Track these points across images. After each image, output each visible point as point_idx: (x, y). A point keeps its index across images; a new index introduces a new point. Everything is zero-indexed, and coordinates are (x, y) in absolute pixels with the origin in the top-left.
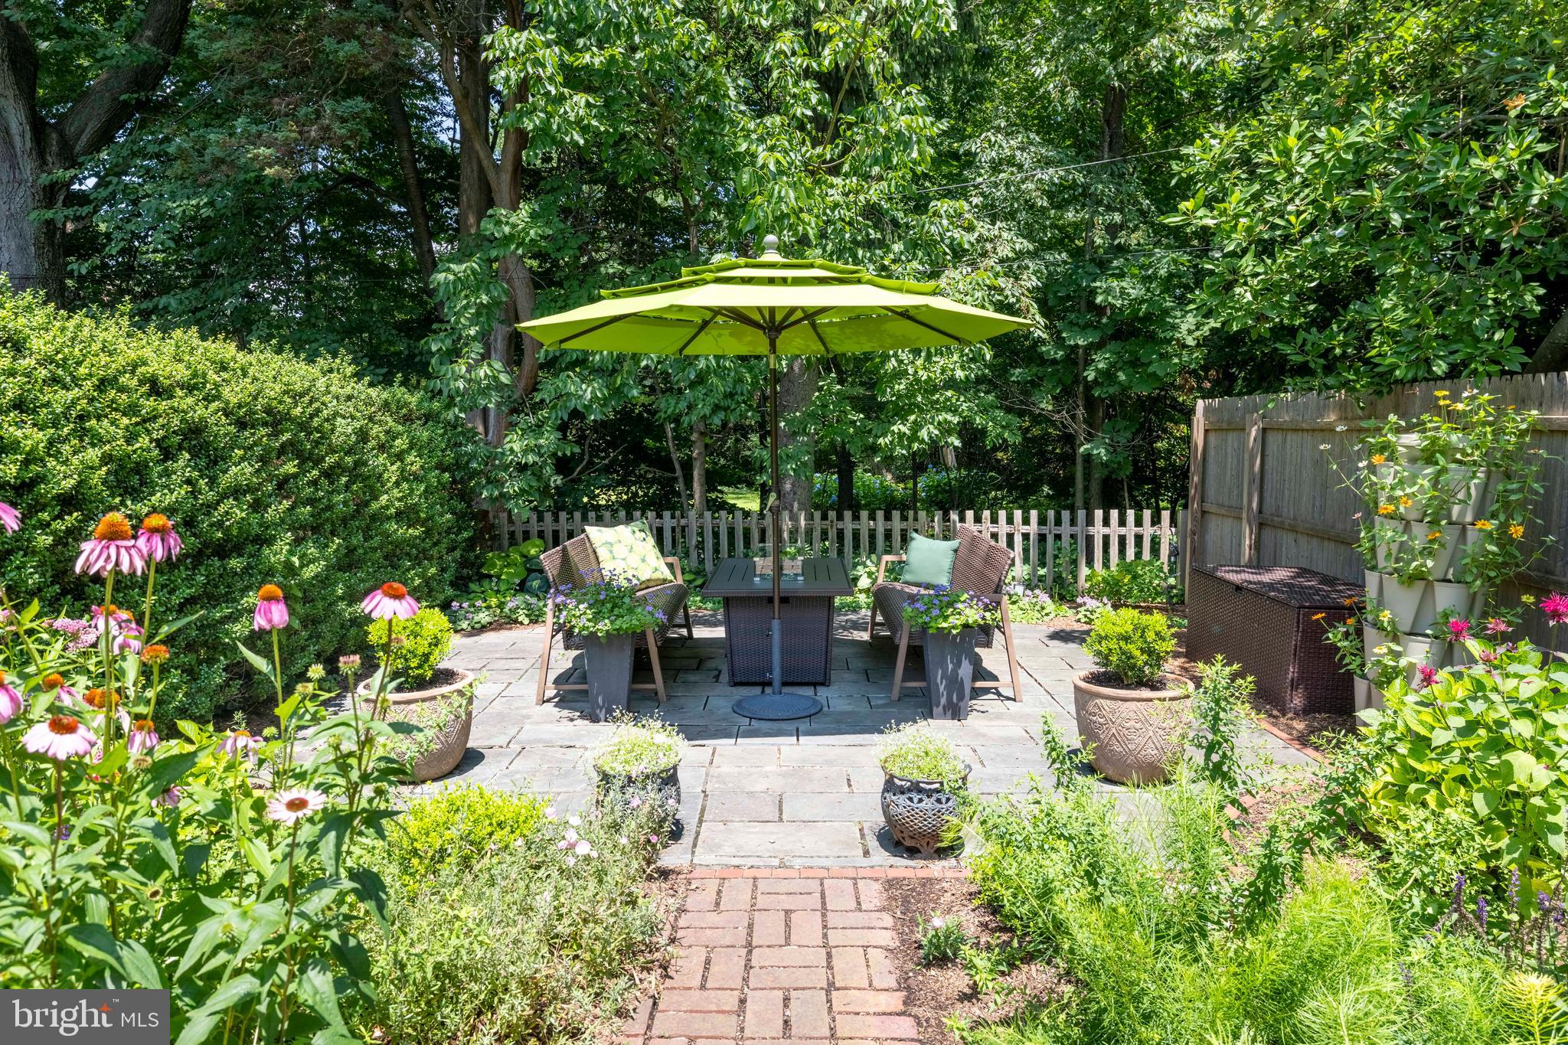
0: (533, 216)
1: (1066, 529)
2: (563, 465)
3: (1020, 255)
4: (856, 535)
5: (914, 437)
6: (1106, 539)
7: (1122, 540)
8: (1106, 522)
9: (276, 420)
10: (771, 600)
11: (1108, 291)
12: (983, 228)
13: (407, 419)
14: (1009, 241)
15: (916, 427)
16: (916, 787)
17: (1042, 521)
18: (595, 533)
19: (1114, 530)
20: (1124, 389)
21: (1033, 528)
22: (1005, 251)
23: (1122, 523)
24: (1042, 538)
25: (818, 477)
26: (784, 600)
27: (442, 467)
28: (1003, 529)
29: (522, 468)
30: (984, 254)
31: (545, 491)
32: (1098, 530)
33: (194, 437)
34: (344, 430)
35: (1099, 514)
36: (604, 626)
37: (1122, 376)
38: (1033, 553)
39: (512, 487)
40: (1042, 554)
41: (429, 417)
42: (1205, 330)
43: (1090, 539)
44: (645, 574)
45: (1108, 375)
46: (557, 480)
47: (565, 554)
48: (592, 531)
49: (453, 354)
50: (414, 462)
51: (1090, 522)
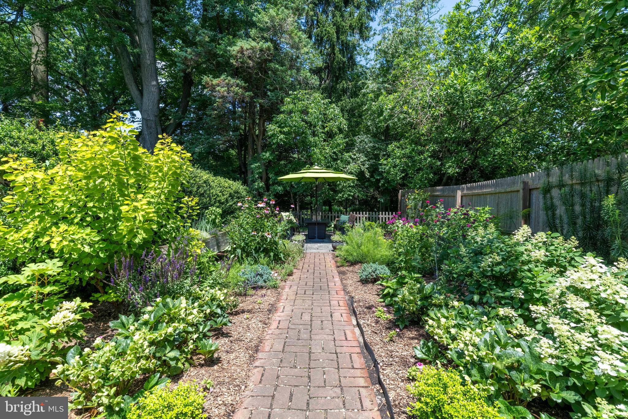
0: (270, 155)
1: (374, 216)
3: (365, 161)
4: (331, 216)
5: (343, 197)
6: (382, 218)
7: (385, 218)
8: (382, 215)
10: (315, 224)
11: (382, 168)
12: (357, 155)
14: (363, 158)
15: (343, 195)
16: (336, 242)
17: (369, 214)
20: (387, 188)
21: (367, 216)
22: (362, 160)
23: (385, 215)
24: (369, 217)
25: (324, 207)
26: (318, 224)
28: (361, 215)
30: (358, 160)
32: (381, 216)
35: (381, 213)
42: (401, 176)
43: (379, 218)
45: (383, 185)
48: (282, 213)
51: (379, 215)
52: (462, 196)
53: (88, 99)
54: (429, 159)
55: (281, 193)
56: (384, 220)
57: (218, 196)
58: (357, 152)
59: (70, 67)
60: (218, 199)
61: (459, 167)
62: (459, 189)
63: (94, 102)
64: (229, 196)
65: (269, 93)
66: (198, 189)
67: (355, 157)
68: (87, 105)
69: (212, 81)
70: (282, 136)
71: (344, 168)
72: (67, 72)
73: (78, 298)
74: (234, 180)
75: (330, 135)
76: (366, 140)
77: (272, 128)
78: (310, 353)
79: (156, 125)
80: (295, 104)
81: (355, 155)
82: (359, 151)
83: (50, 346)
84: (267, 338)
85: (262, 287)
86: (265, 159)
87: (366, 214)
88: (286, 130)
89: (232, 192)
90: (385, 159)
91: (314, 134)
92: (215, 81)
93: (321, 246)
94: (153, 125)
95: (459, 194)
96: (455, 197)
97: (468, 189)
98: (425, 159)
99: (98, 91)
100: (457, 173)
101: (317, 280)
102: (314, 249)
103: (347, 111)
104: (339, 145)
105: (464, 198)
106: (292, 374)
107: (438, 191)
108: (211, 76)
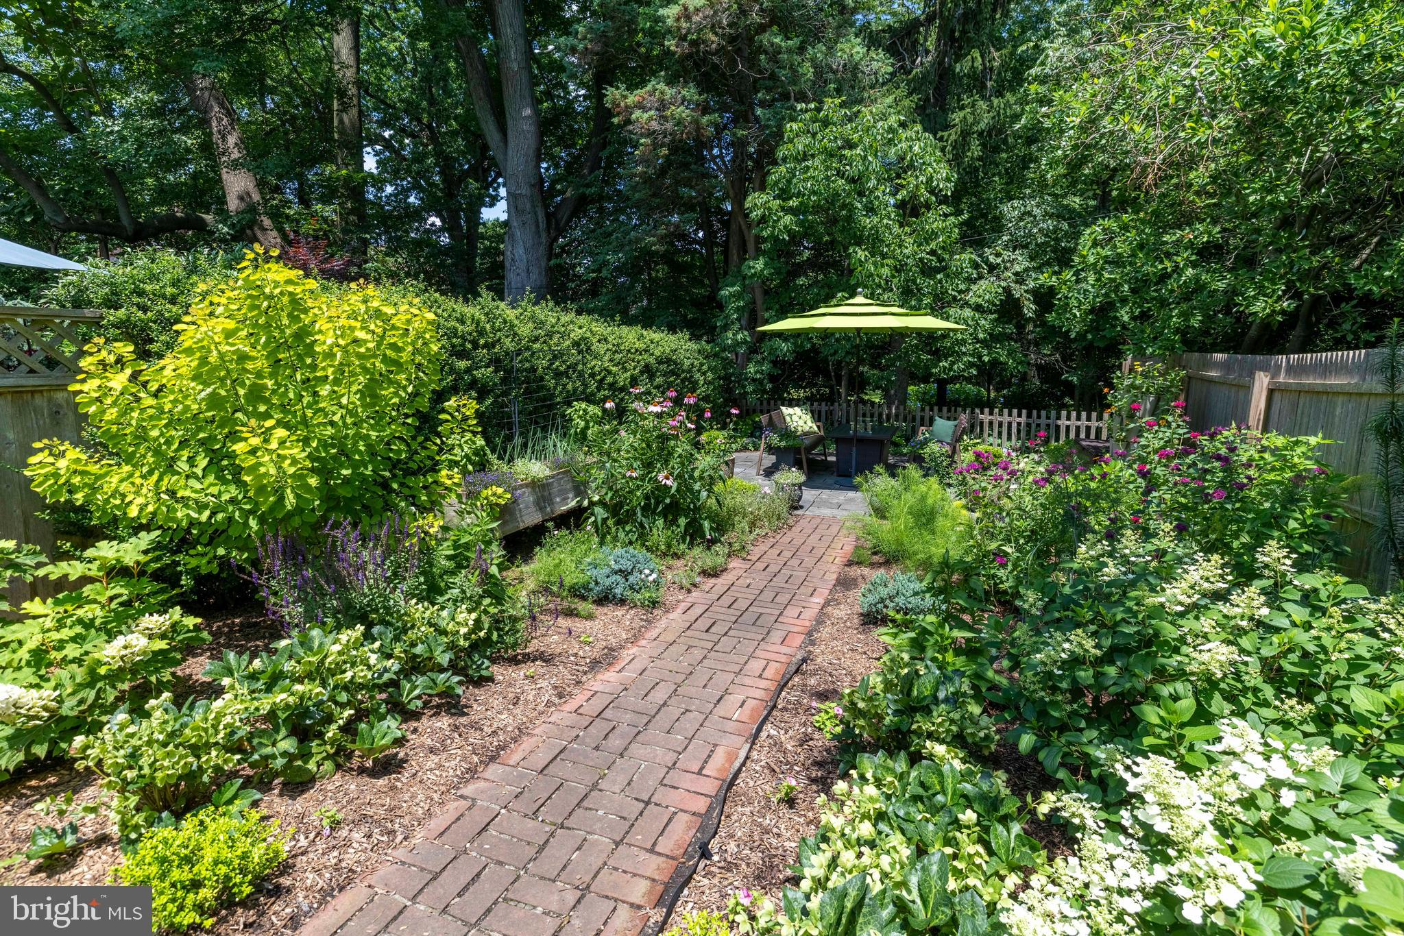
0: (766, 264)
1: (1043, 421)
2: (772, 378)
3: (1026, 270)
6: (1068, 427)
7: (1078, 428)
8: (1068, 418)
9: (669, 361)
12: (1006, 254)
13: (706, 357)
14: (1021, 263)
15: (953, 363)
17: (1029, 416)
18: (786, 410)
19: (1073, 423)
21: (1023, 420)
22: (1018, 268)
23: (1078, 419)
24: (1028, 425)
27: (720, 378)
28: (1006, 419)
29: (754, 380)
30: (1006, 269)
31: (764, 392)
32: (1063, 422)
33: (647, 369)
34: (687, 363)
35: (1064, 412)
36: (783, 444)
37: (1090, 336)
38: (1023, 434)
39: (750, 389)
40: (1028, 433)
41: (716, 355)
43: (1058, 427)
44: (807, 428)
46: (769, 386)
47: (770, 418)
48: (783, 409)
49: (726, 328)
50: (710, 376)
51: (1059, 418)
52: (1271, 392)
53: (438, 154)
54: (1190, 272)
55: (790, 358)
56: (1072, 435)
57: (610, 372)
58: (1006, 247)
59: (403, 89)
60: (610, 379)
61: (1297, 295)
62: (1265, 368)
63: (447, 158)
64: (642, 372)
65: (759, 112)
66: (551, 362)
67: (999, 260)
68: (436, 165)
69: (626, 97)
70: (788, 219)
71: (960, 292)
72: (401, 101)
73: (178, 608)
74: (672, 329)
75: (910, 209)
76: (1037, 211)
77: (757, 201)
78: (594, 787)
79: (533, 207)
80: (814, 135)
81: (998, 255)
82: (1016, 245)
83: (91, 695)
84: (536, 731)
85: (622, 602)
86: (753, 275)
87: (1020, 415)
88: (794, 203)
89: (652, 360)
90: (1055, 273)
91: (870, 210)
92: (632, 99)
93: (852, 500)
94: (528, 206)
95: (1262, 382)
96: (1248, 388)
97: (1291, 370)
98: (1177, 269)
99: (454, 134)
100: (1283, 312)
101: (768, 595)
102: (830, 506)
103: (981, 134)
104: (934, 235)
105: (1277, 396)
106: (515, 832)
107: (1216, 365)
108: (623, 87)
